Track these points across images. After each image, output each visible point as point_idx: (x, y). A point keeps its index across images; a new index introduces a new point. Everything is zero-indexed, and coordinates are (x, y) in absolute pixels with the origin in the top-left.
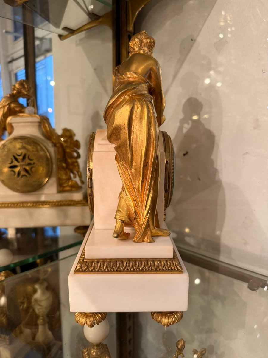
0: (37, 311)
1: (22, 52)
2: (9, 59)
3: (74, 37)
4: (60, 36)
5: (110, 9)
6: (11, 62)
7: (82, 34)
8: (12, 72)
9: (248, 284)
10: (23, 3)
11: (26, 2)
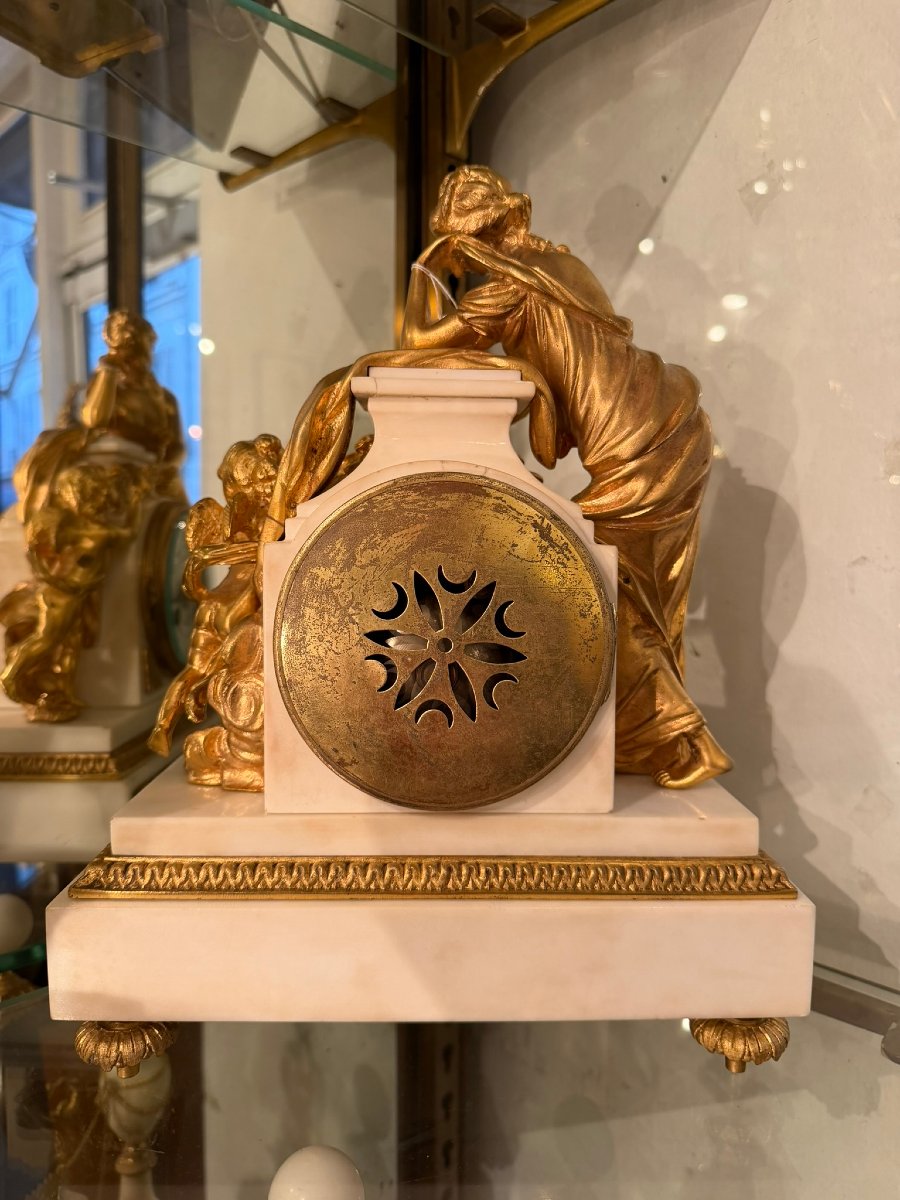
0: (113, 1123)
1: (100, 248)
2: (67, 266)
3: (271, 180)
4: (225, 178)
5: (389, 85)
6: (71, 274)
7: (298, 170)
8: (74, 308)
9: (882, 1037)
10: (102, 65)
11: (110, 64)
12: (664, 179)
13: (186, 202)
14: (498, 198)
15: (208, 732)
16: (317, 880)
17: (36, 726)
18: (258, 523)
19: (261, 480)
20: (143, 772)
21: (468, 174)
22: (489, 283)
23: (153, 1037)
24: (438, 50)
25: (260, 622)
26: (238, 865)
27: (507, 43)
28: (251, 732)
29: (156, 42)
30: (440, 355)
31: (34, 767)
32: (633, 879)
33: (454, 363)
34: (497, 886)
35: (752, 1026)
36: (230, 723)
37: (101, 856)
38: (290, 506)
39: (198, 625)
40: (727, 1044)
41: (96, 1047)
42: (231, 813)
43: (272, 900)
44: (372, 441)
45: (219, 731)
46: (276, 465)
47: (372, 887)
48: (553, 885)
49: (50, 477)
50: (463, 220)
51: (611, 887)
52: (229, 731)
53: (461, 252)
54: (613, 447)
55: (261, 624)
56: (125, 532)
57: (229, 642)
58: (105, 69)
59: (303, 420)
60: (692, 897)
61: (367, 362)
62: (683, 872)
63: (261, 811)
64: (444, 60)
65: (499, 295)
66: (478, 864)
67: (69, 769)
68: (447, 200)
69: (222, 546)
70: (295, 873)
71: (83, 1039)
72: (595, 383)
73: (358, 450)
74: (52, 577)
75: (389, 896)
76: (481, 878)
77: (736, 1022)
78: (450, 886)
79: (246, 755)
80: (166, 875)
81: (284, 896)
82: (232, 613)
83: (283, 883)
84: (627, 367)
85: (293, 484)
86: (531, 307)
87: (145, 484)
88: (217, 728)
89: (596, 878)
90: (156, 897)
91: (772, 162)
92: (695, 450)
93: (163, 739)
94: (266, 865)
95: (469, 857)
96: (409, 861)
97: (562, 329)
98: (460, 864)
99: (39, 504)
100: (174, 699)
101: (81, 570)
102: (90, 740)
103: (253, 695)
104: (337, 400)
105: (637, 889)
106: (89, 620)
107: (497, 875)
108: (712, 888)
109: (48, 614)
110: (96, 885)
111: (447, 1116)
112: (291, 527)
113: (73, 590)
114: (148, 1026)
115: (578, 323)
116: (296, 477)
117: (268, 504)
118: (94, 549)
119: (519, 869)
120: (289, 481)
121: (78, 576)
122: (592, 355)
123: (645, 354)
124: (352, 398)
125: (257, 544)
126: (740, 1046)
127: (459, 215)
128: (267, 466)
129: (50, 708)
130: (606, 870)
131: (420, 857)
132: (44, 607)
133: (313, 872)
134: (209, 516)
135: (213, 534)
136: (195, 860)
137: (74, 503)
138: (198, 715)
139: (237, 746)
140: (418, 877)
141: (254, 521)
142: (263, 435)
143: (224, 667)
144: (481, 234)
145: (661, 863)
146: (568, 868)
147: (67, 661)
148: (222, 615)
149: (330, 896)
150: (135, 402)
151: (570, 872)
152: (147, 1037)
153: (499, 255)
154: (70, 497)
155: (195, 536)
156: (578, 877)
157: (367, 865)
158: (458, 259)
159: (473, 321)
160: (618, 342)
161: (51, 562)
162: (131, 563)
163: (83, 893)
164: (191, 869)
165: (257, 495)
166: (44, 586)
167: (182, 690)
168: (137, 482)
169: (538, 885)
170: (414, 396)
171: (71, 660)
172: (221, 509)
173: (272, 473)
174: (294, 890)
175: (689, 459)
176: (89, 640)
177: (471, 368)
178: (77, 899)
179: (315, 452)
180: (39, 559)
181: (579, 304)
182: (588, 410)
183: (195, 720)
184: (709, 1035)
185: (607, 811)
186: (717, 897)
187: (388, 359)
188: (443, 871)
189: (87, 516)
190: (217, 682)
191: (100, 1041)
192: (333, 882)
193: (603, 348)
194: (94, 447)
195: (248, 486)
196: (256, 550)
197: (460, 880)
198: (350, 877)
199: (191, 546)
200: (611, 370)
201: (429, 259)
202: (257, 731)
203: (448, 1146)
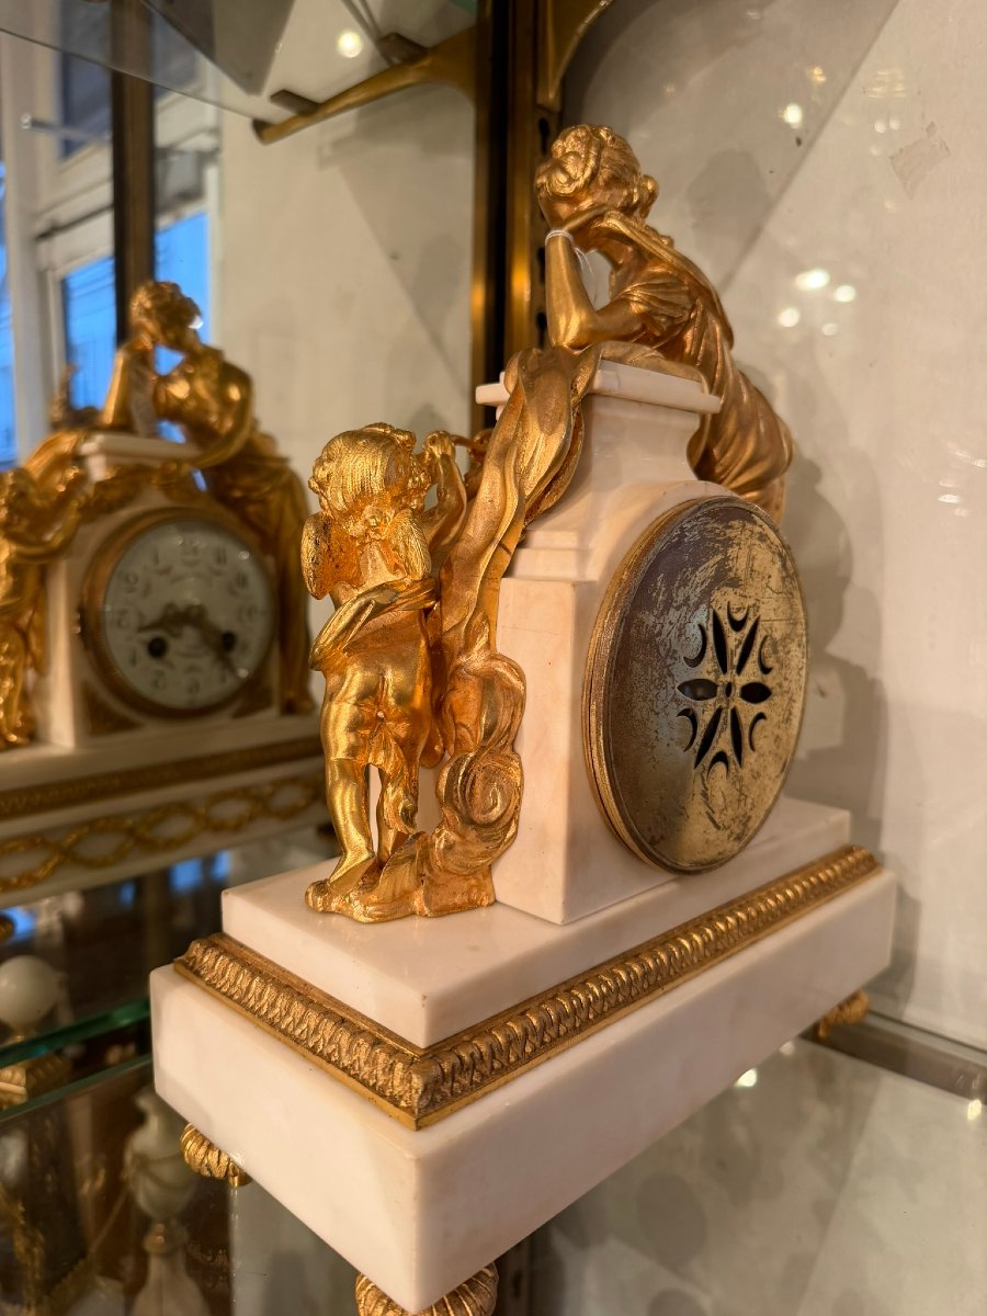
0: (142, 1200)
2: (41, 226)
3: (313, 133)
4: (260, 127)
6: (46, 235)
7: (343, 123)
8: (50, 275)
12: (799, 142)
13: (182, 153)
91: (932, 124)
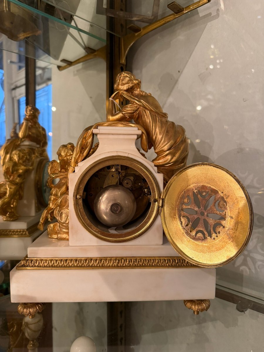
1: (23, 81)
2: (13, 87)
3: (72, 68)
4: (59, 67)
5: (105, 44)
6: (14, 89)
7: (80, 66)
8: (15, 98)
9: (236, 305)
10: (25, 38)
11: (27, 38)
12: (179, 72)
13: (48, 69)
14: (132, 81)
15: (54, 224)
16: (83, 264)
17: (6, 222)
18: (68, 167)
19: (69, 155)
20: (36, 234)
21: (124, 74)
22: (129, 104)
23: (39, 307)
24: (118, 35)
25: (68, 194)
26: (62, 260)
27: (136, 34)
28: (65, 224)
29: (40, 32)
30: (116, 123)
31: (5, 233)
32: (168, 262)
33: (120, 125)
34: (132, 265)
35: (200, 302)
36: (60, 222)
37: (25, 258)
38: (76, 163)
39: (51, 194)
40: (193, 307)
41: (23, 310)
42: (60, 246)
43: (71, 269)
44: (99, 144)
45: (57, 223)
46: (73, 151)
47: (98, 265)
48: (146, 264)
49: (10, 152)
50: (123, 87)
51: (162, 264)
52: (60, 224)
53: (122, 95)
54: (162, 148)
55: (68, 195)
56: (31, 168)
57: (60, 199)
58: (26, 39)
59: (80, 140)
60: (183, 267)
61: (97, 125)
62: (181, 260)
63: (68, 245)
64: (119, 38)
65: (132, 107)
66: (127, 259)
67: (15, 234)
68: (118, 81)
69: (58, 173)
70: (77, 262)
71: (20, 308)
72: (157, 130)
73: (95, 147)
74: (10, 180)
75: (103, 268)
76: (127, 263)
77: (196, 301)
78: (119, 265)
79: (64, 230)
80: (43, 263)
81: (74, 268)
82: (60, 191)
83: (74, 265)
84: (166, 126)
85: (77, 157)
86: (141, 111)
87: (36, 154)
88: (56, 223)
89: (158, 262)
90: (40, 269)
92: (184, 148)
93: (42, 226)
94: (70, 260)
95: (124, 257)
96: (108, 258)
97: (149, 116)
98: (122, 259)
99: (7, 160)
100: (44, 215)
101: (18, 178)
102: (21, 226)
103: (66, 214)
104: (89, 135)
105: (169, 265)
106: (21, 192)
107: (132, 262)
108: (189, 265)
109: (9, 190)
110: (24, 266)
111: (121, 330)
112: (77, 169)
113: (16, 184)
114: (37, 304)
115: (153, 115)
116: (78, 155)
117: (70, 162)
118: (22, 172)
119: (137, 260)
120: (76, 156)
121: (18, 180)
122: (157, 123)
123: (171, 123)
124: (93, 135)
125: (67, 173)
126: (197, 307)
127: (122, 85)
128: (70, 151)
129: (10, 217)
130: (160, 260)
131: (111, 257)
132: (8, 189)
133: (82, 262)
134: (54, 165)
135: (56, 170)
136: (50, 259)
137: (17, 160)
138: (51, 219)
139: (62, 228)
140: (110, 263)
141: (67, 166)
142: (69, 143)
143: (58, 206)
144: (127, 90)
145: (175, 258)
146: (151, 260)
147: (15, 204)
148: (58, 192)
149: (87, 268)
150: (34, 131)
151: (151, 261)
152: (37, 307)
153: (132, 96)
154: (16, 158)
155: (50, 170)
156: (153, 262)
157: (97, 260)
158: (122, 97)
159: (125, 114)
160: (164, 119)
161: (10, 176)
162: (33, 176)
163: (20, 268)
164: (49, 261)
165: (68, 159)
166: (8, 183)
167: (47, 212)
168: (34, 153)
169: (142, 264)
170: (110, 134)
171: (16, 203)
172: (58, 163)
173: (72, 153)
174: (77, 266)
175: (182, 151)
176: (21, 198)
177: (125, 127)
178: (18, 270)
179: (83, 148)
180: (7, 175)
181: (153, 110)
182: (156, 137)
183: (50, 221)
184: (189, 305)
185: (161, 244)
186: (190, 267)
187: (103, 124)
188: (117, 261)
189: (20, 163)
190: (56, 210)
191: (25, 308)
192: (87, 264)
193: (160, 121)
194: (22, 144)
195: (65, 157)
196: (67, 174)
197: (122, 263)
198: (92, 263)
199: (50, 173)
200: (162, 127)
201: (114, 97)
202: (67, 224)
203: (121, 339)
